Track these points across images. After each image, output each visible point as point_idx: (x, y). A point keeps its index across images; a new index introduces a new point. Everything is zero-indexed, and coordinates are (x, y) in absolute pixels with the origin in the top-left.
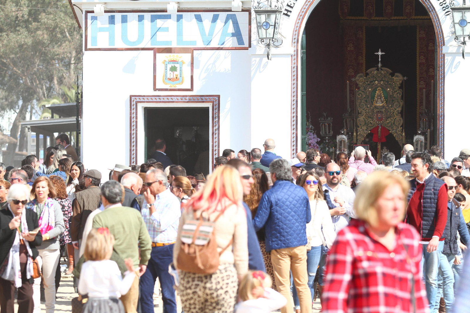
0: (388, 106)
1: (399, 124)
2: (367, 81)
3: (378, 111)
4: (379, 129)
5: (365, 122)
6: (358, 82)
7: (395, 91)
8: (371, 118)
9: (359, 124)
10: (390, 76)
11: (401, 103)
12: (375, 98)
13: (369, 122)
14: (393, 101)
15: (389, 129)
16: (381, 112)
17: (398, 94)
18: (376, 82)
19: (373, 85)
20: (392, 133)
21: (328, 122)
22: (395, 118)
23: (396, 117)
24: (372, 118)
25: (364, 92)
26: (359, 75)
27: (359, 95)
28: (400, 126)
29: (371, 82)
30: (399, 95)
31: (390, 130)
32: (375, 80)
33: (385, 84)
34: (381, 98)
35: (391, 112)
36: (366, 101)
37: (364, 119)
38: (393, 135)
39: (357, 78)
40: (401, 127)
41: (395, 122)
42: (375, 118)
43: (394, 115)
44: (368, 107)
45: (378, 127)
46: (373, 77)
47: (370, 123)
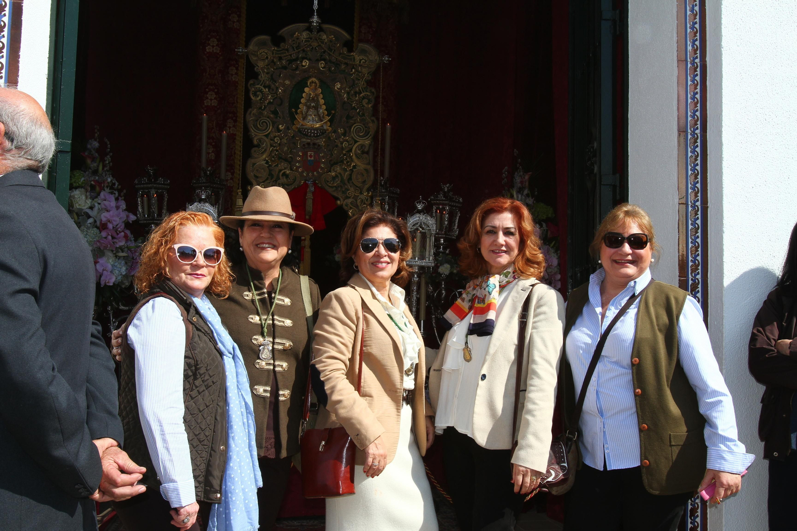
0: (335, 132)
1: (364, 182)
2: (280, 59)
3: (308, 144)
4: (310, 196)
5: (270, 171)
6: (253, 59)
7: (356, 93)
8: (286, 160)
9: (251, 175)
10: (345, 51)
11: (371, 125)
12: (300, 106)
13: (280, 171)
14: (349, 117)
15: (335, 194)
16: (316, 147)
17: (365, 101)
18: (306, 63)
19: (297, 69)
20: (345, 207)
21: (159, 189)
22: (354, 167)
23: (356, 162)
24: (290, 162)
25: (269, 87)
26: (256, 39)
27: (255, 95)
28: (367, 186)
29: (291, 61)
30: (367, 104)
31: (337, 199)
32: (303, 58)
33: (330, 70)
34: (316, 108)
35: (342, 149)
36: (275, 113)
37: (267, 162)
38: (346, 213)
39: (251, 47)
40: (368, 190)
41: (354, 177)
42: (299, 162)
43: (351, 157)
44: (279, 130)
45: (306, 186)
46: (298, 47)
47: (284, 174)
